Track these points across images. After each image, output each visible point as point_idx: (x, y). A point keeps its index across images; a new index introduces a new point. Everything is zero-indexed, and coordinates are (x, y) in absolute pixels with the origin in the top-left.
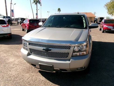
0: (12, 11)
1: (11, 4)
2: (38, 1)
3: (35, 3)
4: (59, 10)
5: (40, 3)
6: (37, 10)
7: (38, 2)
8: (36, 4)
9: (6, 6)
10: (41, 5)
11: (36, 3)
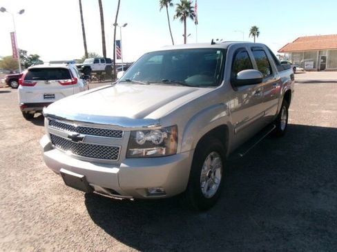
0: (118, 43)
1: (116, 25)
2: (188, 11)
3: (180, 18)
4: (255, 31)
5: (195, 16)
6: (185, 36)
7: (187, 13)
8: (184, 19)
9: (103, 32)
10: (196, 23)
11: (182, 19)
